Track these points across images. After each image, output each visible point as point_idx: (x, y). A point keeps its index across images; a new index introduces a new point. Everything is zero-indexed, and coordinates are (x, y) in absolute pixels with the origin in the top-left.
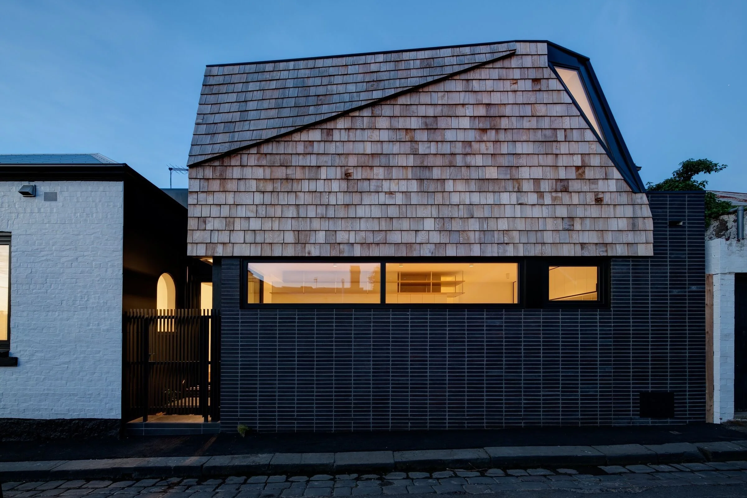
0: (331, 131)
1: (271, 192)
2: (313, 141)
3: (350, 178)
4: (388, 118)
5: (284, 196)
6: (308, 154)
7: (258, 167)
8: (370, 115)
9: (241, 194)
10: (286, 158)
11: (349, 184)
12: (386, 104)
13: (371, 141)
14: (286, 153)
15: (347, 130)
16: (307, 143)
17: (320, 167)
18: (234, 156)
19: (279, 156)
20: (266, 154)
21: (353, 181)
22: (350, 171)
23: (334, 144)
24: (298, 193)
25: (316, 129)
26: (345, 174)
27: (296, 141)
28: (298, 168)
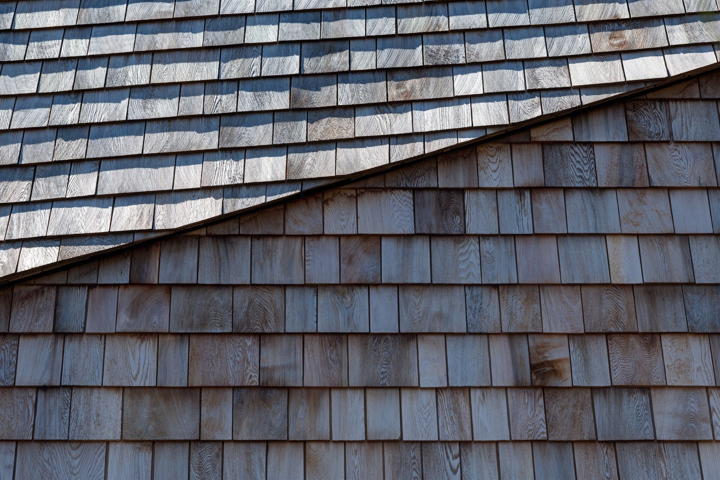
0: (456, 197)
1: (190, 442)
2: (380, 236)
3: (553, 382)
4: (699, 149)
5: (249, 462)
6: (360, 285)
7: (132, 341)
8: (623, 137)
9: (46, 452)
10: (257, 300)
11: (555, 409)
12: (685, 100)
13: (638, 235)
14: (257, 281)
15: (527, 194)
16: (353, 242)
17: (413, 336)
18: (29, 296)
19: (227, 294)
20: (169, 288)
21: (570, 394)
22: (554, 355)
23: (472, 246)
24: (313, 446)
25: (392, 189)
26: (533, 367)
27: (304, 237)
28: (313, 345)
